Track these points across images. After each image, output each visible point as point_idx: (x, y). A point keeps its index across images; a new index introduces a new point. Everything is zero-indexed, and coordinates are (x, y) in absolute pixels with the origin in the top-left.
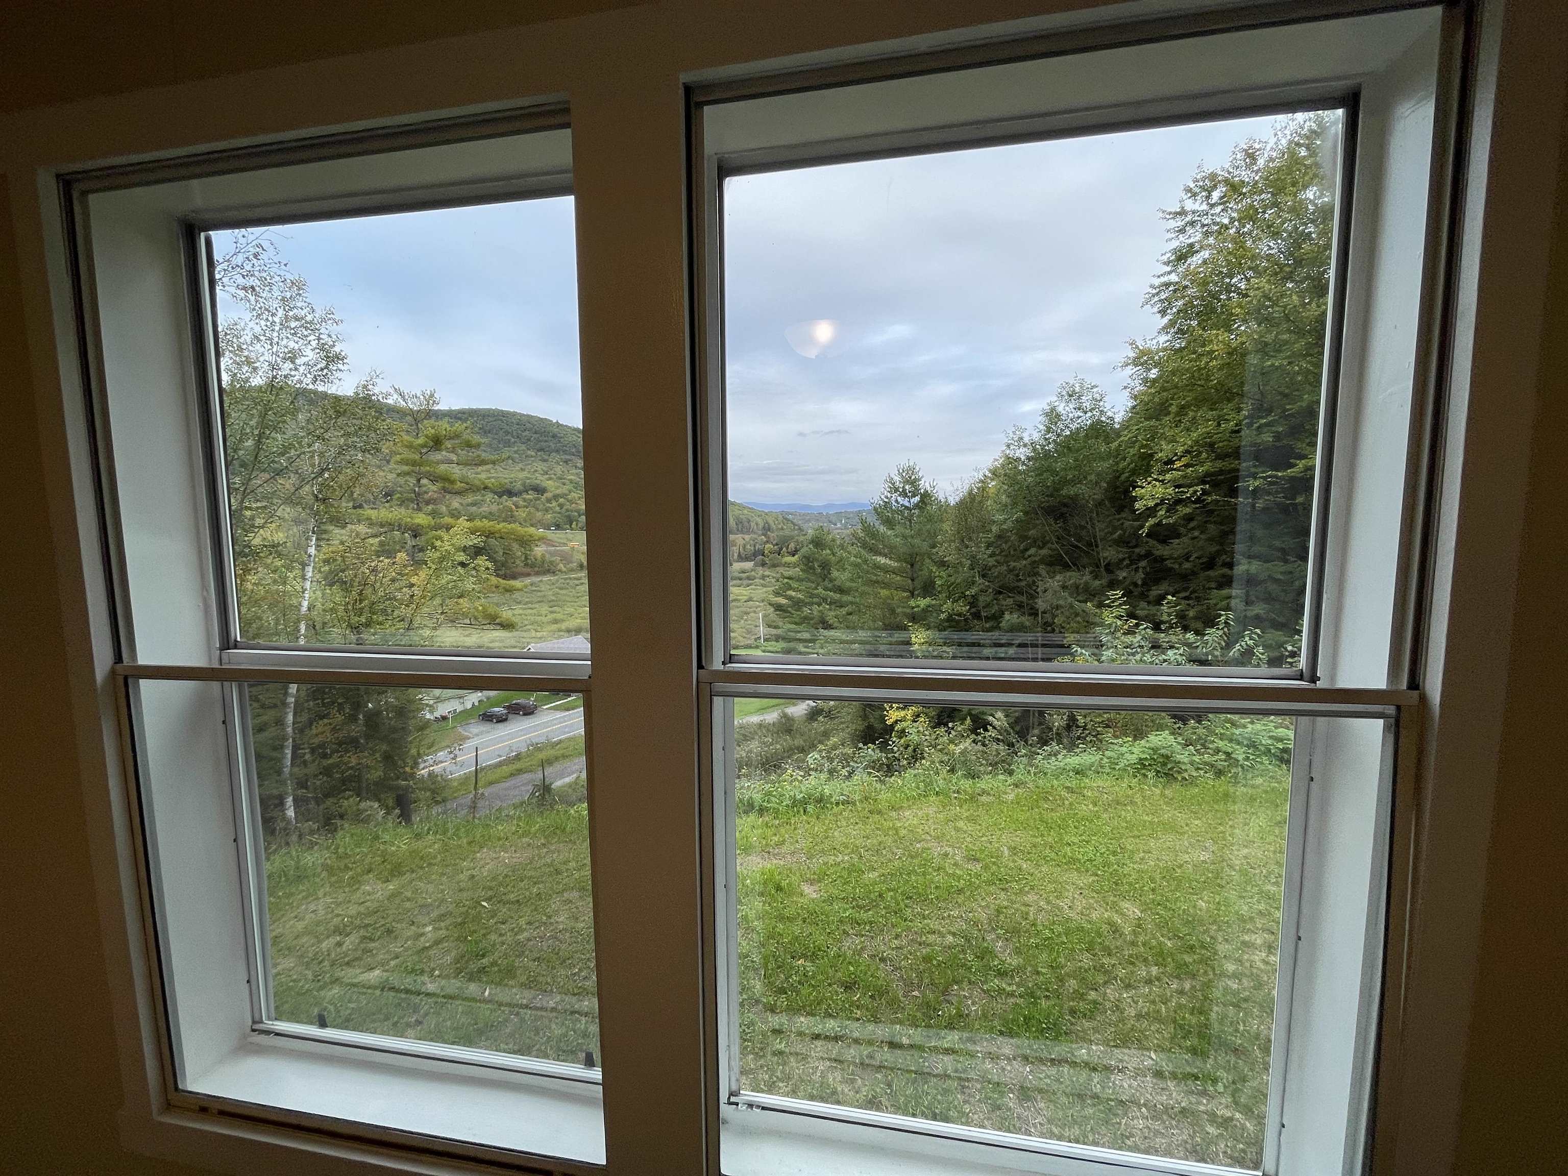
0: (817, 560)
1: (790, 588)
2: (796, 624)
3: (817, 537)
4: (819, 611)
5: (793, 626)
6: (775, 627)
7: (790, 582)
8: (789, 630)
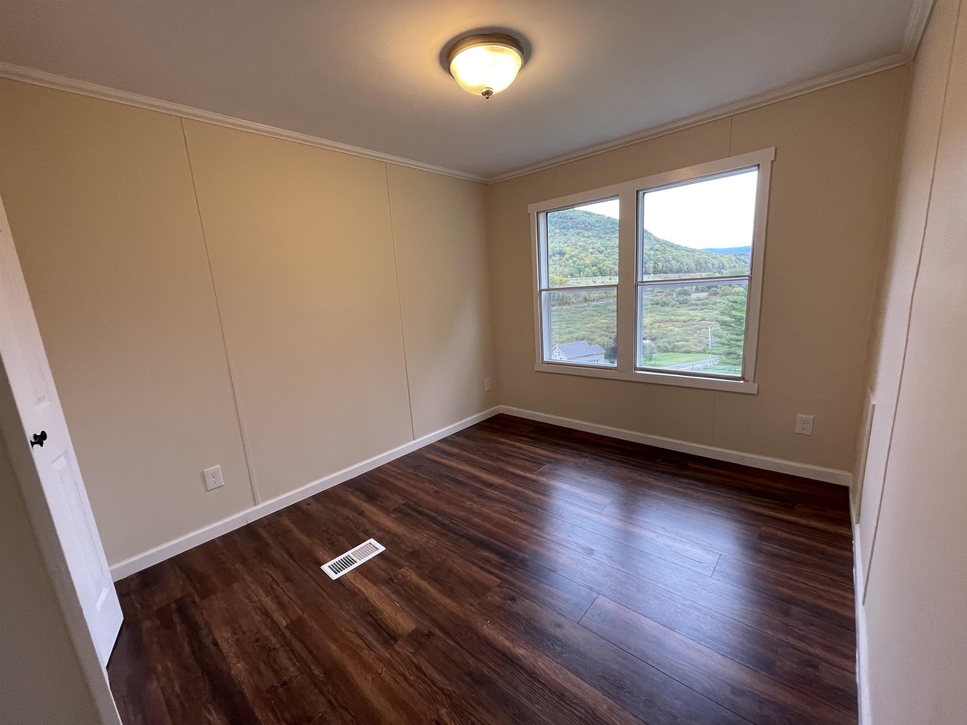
1: (734, 309)
2: (737, 335)
6: (720, 337)
7: (734, 304)
8: (731, 339)
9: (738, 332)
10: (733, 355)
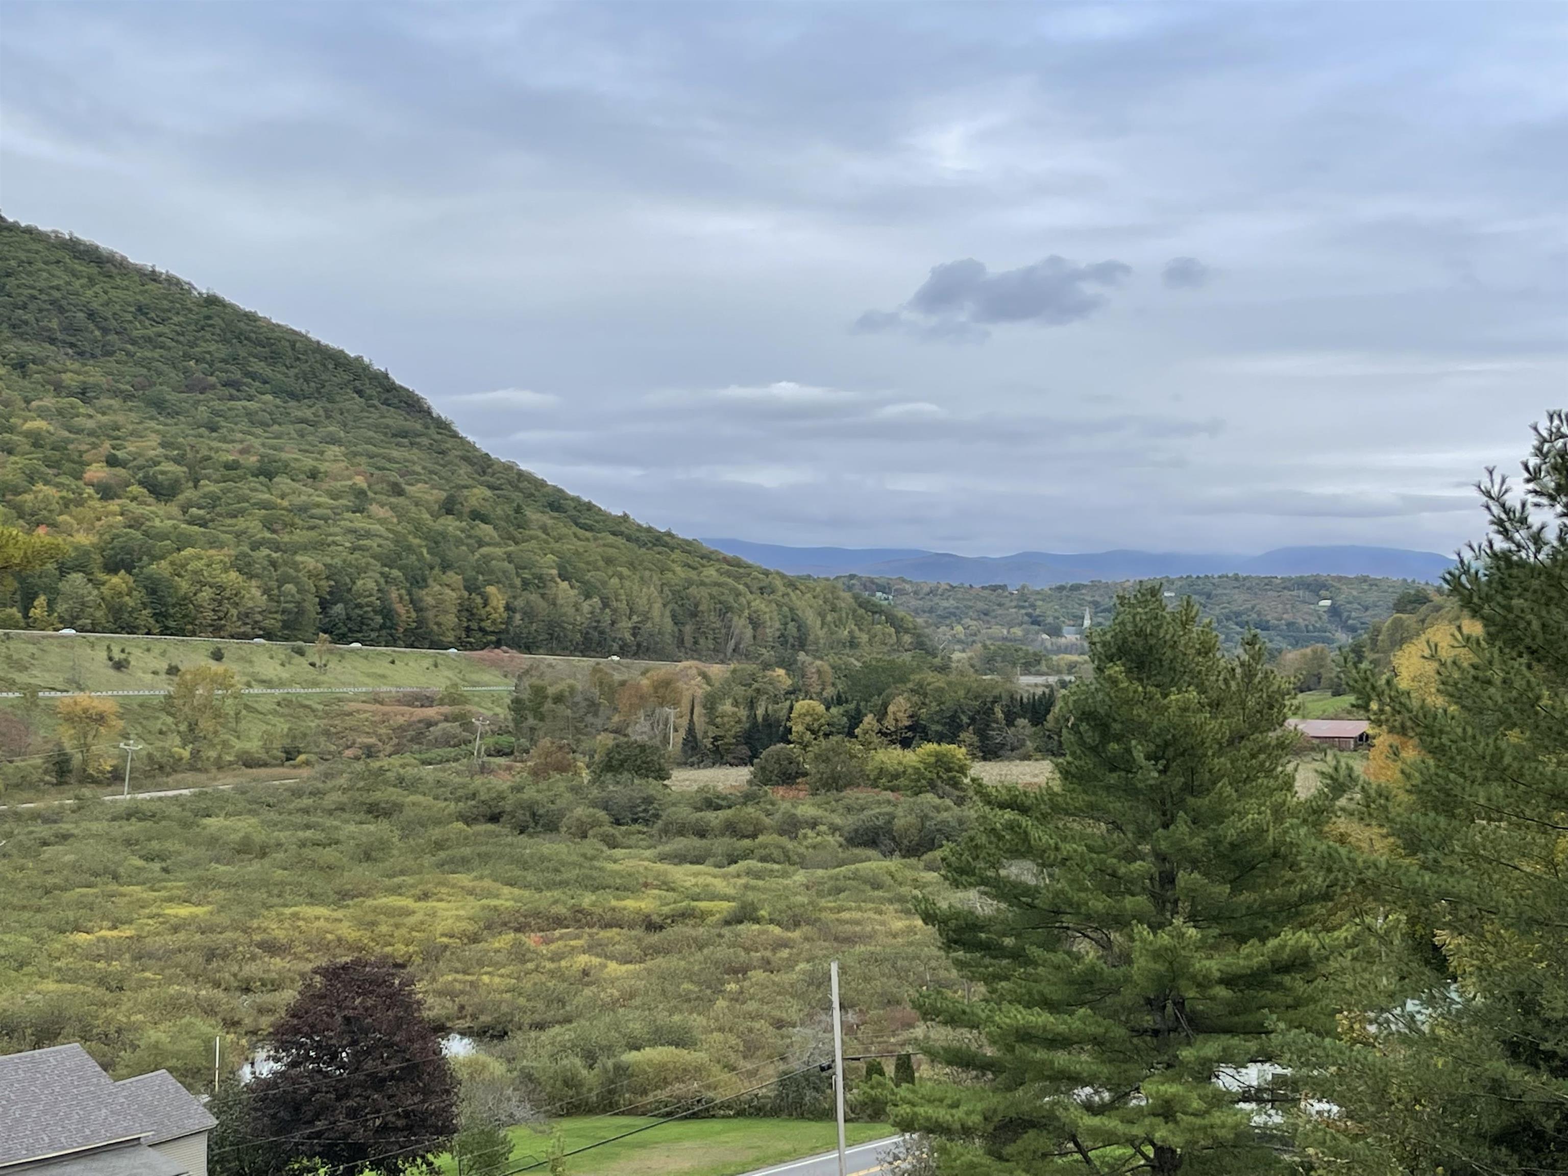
0: (1141, 730)
2: (1049, 1005)
3: (1140, 633)
4: (1157, 955)
5: (1040, 1018)
6: (953, 1020)
7: (1026, 822)
8: (1025, 1036)
9: (1055, 993)
10: (1032, 1133)
